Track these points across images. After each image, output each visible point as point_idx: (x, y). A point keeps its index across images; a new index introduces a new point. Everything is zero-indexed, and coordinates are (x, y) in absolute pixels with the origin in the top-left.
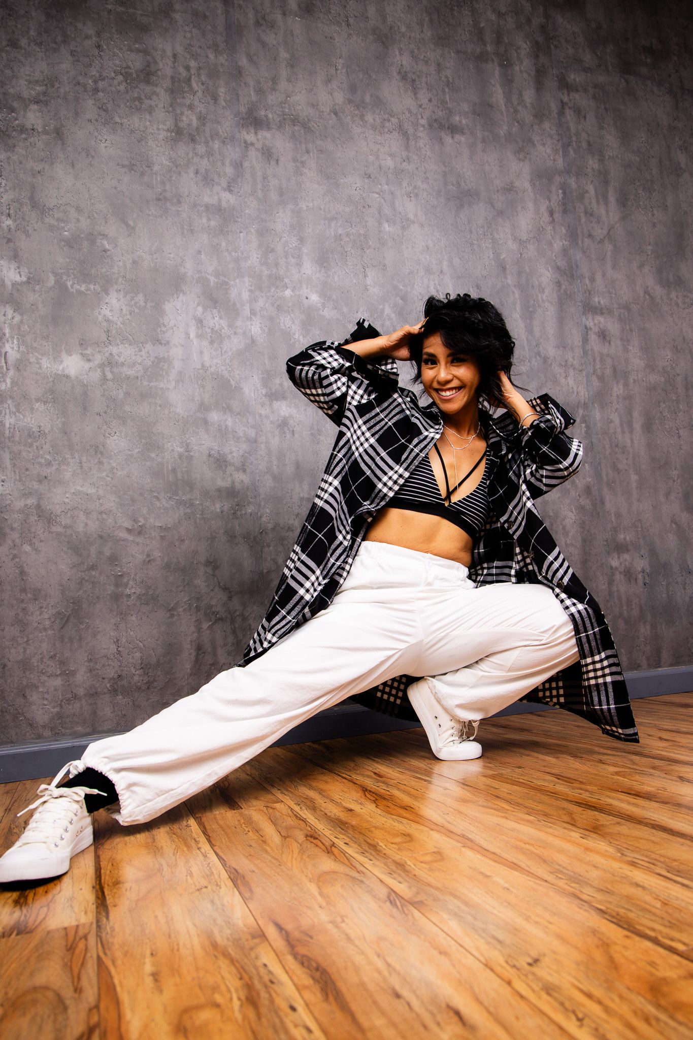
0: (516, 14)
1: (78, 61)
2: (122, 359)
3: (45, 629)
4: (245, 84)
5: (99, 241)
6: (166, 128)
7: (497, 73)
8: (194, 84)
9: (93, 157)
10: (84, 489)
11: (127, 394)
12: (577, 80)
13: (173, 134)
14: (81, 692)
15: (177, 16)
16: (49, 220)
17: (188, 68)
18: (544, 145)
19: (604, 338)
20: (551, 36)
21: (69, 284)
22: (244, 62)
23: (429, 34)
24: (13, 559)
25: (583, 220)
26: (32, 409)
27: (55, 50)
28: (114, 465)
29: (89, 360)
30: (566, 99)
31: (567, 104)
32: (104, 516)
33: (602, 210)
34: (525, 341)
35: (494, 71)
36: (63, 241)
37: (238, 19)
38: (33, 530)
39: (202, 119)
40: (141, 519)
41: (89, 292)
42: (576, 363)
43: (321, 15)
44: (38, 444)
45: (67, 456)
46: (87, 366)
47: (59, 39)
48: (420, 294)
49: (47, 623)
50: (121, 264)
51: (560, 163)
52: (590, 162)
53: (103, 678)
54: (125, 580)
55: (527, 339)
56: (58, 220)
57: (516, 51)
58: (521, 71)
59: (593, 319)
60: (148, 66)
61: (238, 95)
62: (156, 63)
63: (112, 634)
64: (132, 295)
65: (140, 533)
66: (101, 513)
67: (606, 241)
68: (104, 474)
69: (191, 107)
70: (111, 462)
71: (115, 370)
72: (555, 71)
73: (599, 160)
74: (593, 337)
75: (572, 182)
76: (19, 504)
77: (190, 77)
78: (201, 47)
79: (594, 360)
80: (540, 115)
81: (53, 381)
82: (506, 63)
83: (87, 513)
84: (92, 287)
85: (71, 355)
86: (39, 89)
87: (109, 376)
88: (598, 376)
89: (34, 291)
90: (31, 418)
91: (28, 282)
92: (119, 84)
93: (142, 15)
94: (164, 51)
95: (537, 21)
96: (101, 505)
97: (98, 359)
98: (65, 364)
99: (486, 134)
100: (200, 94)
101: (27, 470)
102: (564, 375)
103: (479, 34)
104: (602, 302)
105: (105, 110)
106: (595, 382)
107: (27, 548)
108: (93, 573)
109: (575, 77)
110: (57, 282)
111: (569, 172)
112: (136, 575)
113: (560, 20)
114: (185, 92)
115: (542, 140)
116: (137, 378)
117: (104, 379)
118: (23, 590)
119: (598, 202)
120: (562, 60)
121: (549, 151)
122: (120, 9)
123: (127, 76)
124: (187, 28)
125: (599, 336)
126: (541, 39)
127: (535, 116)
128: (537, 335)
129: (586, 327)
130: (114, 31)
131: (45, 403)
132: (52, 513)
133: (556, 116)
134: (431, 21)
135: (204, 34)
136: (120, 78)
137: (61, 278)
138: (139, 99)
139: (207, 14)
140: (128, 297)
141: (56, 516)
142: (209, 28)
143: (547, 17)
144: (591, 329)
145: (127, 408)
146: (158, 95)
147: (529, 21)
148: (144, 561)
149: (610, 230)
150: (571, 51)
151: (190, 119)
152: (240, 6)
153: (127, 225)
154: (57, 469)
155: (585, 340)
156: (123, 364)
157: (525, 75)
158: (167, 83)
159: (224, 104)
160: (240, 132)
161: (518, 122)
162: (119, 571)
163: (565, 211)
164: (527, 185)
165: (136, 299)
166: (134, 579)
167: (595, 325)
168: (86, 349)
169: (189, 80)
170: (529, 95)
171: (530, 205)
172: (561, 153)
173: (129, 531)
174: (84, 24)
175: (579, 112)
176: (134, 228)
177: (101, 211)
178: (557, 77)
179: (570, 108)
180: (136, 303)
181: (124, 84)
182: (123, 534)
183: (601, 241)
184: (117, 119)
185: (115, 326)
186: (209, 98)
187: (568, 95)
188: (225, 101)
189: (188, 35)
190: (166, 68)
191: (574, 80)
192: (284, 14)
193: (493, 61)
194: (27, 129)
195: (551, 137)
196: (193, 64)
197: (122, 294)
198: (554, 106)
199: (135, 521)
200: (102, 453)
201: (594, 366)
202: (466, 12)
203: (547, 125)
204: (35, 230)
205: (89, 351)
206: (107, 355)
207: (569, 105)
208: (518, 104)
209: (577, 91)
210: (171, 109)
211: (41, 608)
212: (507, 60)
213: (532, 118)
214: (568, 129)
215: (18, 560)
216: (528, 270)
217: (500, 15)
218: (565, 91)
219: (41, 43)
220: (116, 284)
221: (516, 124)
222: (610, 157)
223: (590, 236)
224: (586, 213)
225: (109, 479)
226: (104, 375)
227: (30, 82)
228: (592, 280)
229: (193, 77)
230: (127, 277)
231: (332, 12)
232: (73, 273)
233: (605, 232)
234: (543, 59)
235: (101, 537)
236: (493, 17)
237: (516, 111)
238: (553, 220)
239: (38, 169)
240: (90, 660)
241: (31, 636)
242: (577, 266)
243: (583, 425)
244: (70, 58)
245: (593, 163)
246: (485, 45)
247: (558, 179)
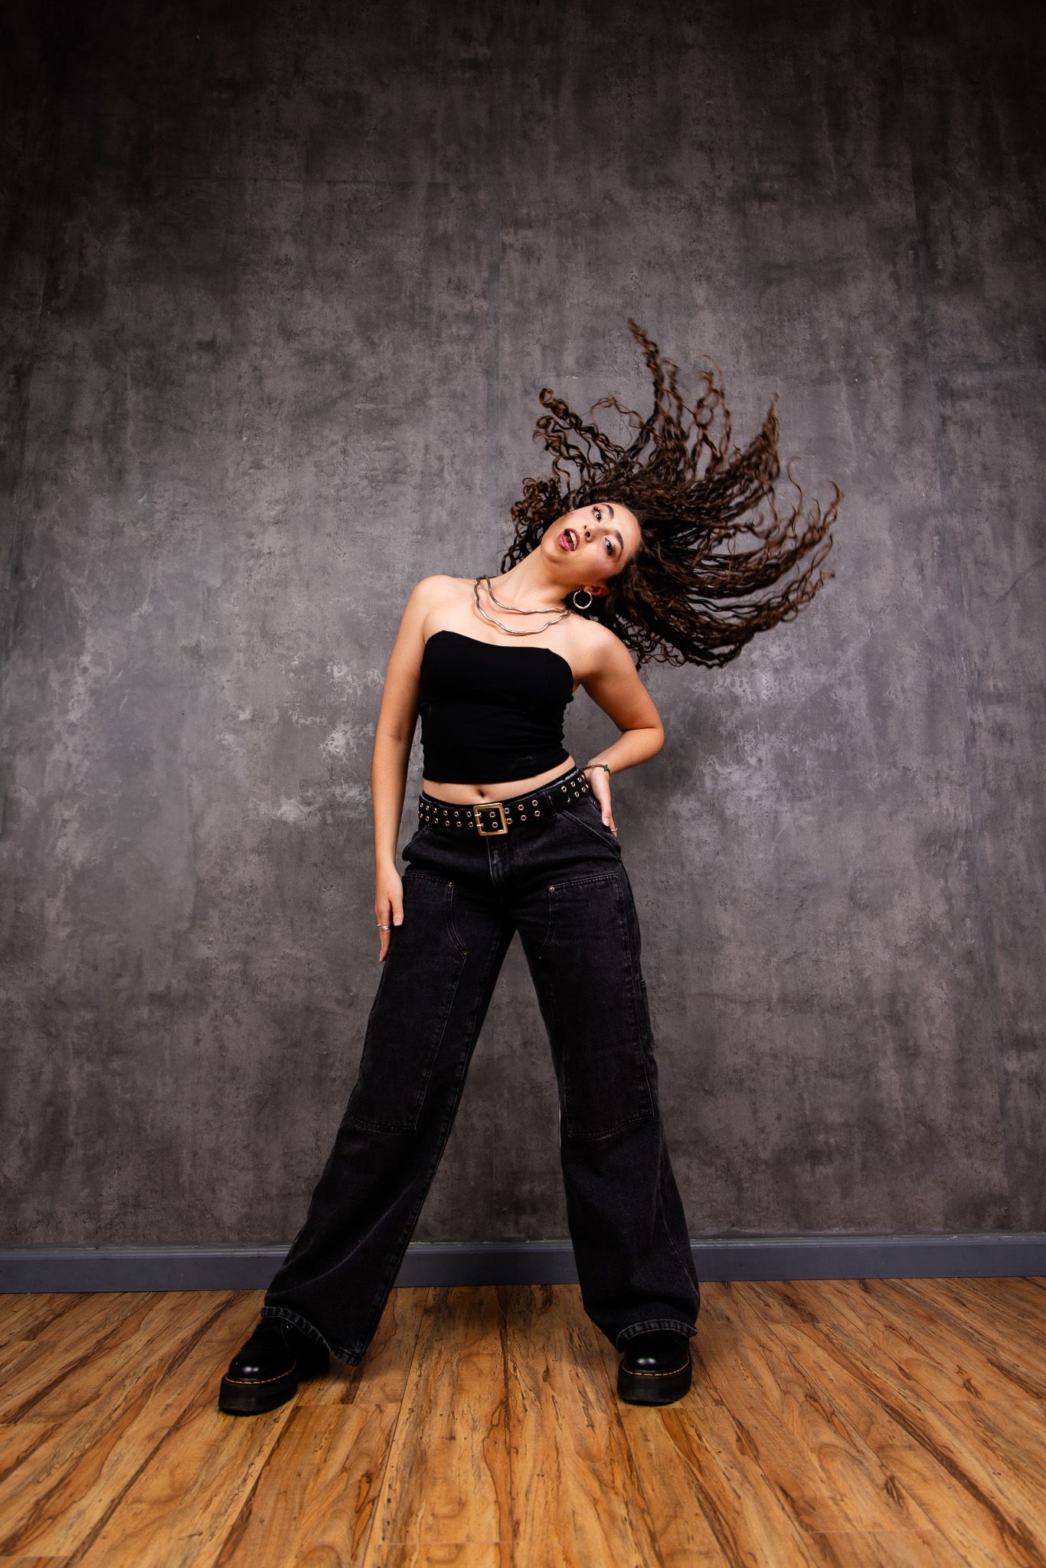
0: (875, 313)
1: (322, 471)
2: (344, 801)
3: (240, 1114)
4: (506, 464)
5: (329, 668)
6: (411, 530)
7: (843, 395)
8: (446, 475)
9: (329, 574)
10: (293, 952)
11: (348, 840)
12: (968, 383)
13: (420, 536)
14: (273, 1191)
15: (432, 402)
16: (277, 650)
17: (440, 459)
18: (912, 478)
19: (1002, 735)
20: (928, 332)
21: (295, 718)
22: (506, 439)
23: (747, 363)
24: (213, 1032)
25: (972, 573)
26: (246, 861)
27: (299, 464)
28: (328, 924)
29: (309, 804)
30: (949, 412)
31: (950, 418)
32: (313, 984)
33: (1004, 556)
34: (874, 747)
35: (840, 392)
36: (291, 670)
37: (502, 392)
38: (237, 999)
39: (453, 513)
40: (354, 989)
41: (315, 726)
42: (955, 775)
43: (604, 368)
44: (248, 900)
45: (278, 914)
46: (306, 810)
47: (305, 450)
48: (720, 696)
49: (243, 1107)
50: (351, 691)
51: (937, 497)
52: (986, 492)
53: (299, 1177)
54: (330, 1061)
55: (877, 745)
56: (289, 649)
57: (874, 363)
58: (880, 386)
59: (985, 710)
60: (397, 464)
61: (497, 479)
62: (405, 458)
63: (311, 1124)
64: (360, 726)
65: (351, 1005)
66: (309, 980)
67: (1009, 599)
68: (316, 935)
69: (441, 503)
70: (325, 920)
71: (337, 813)
72: (933, 378)
73: (1001, 487)
74: (984, 738)
75: (955, 523)
76: (225, 969)
77: (443, 467)
78: (456, 432)
79: (985, 769)
80: (906, 439)
81: (270, 829)
82: (857, 378)
83: (294, 979)
84: (318, 720)
85: (290, 799)
86: (279, 508)
87: (329, 820)
88: (990, 792)
89: (258, 729)
90: (244, 871)
91: (252, 720)
92: (364, 488)
93: (393, 408)
94: (415, 444)
95: (906, 318)
96: (310, 970)
97: (320, 801)
98: (284, 808)
99: (824, 476)
100: (453, 485)
101: (235, 930)
102: (934, 791)
103: (819, 349)
104: (1000, 685)
105: (346, 521)
106: (987, 801)
107: (229, 1018)
108: (297, 1051)
109: (962, 380)
110: (281, 716)
111: (951, 511)
112: (343, 1054)
113: (942, 307)
114: (436, 486)
115: (909, 472)
116: (360, 821)
117: (324, 824)
118: (222, 1068)
119: (997, 545)
120: (944, 360)
121: (920, 486)
122: (370, 406)
123: (371, 479)
124: (442, 414)
125: (994, 734)
126: (911, 339)
127: (900, 443)
128: (893, 736)
129: (972, 722)
130: (362, 431)
131: (260, 853)
132: (257, 980)
133: (932, 437)
134: (751, 346)
135: (461, 416)
136: (365, 482)
137: (287, 713)
138: (384, 503)
139: (466, 393)
140: (357, 729)
141: (262, 983)
142: (468, 408)
143: (922, 308)
144: (980, 724)
145: (347, 857)
146: (404, 495)
147: (895, 318)
148: (353, 1038)
149: (1015, 583)
150: (959, 346)
151: (439, 515)
152: (505, 377)
153: (361, 646)
154: (266, 929)
155: (971, 740)
156: (345, 806)
157: (886, 391)
158: (416, 479)
159: (480, 492)
160: (496, 522)
161: (873, 454)
162: (325, 1050)
163: (943, 565)
164: (885, 536)
165: (366, 730)
166: (341, 1060)
167: (987, 718)
168: (307, 791)
169: (442, 471)
170: (891, 417)
171: (888, 562)
172: (938, 484)
173: (339, 1002)
174: (331, 430)
175: (969, 427)
176: (368, 649)
177: (334, 634)
178: (936, 385)
179: (955, 423)
180: (365, 734)
181: (369, 488)
182: (331, 1006)
183: (1002, 599)
184: (359, 529)
185: (340, 763)
186: (463, 488)
187: (953, 405)
188: (481, 489)
189: (444, 421)
190: (415, 461)
191: (963, 384)
192: (558, 375)
193: (838, 380)
194: (263, 555)
195: (924, 466)
196: (447, 453)
197: (349, 725)
198: (930, 426)
199: (347, 990)
200: (315, 910)
201: (984, 776)
202: (802, 326)
203: (917, 451)
204: (263, 662)
205: (310, 793)
206: (329, 796)
207: (954, 419)
208: (875, 430)
209: (968, 397)
210: (418, 508)
211: (238, 1089)
212: (859, 376)
213: (894, 445)
214: (952, 451)
215: (218, 1033)
216: (881, 650)
217: (852, 319)
218: (949, 402)
219: (285, 459)
220: (344, 714)
221: (871, 457)
222: (1018, 481)
223: (983, 593)
224: (976, 562)
225: (321, 940)
226: (324, 819)
227: (270, 503)
228: (985, 654)
229: (446, 467)
230: (357, 705)
231: (619, 361)
232: (299, 706)
233: (1008, 586)
234: (915, 365)
235: (307, 1009)
236: (840, 324)
237: (870, 440)
238: (924, 578)
239: (270, 595)
240: (285, 1154)
241: (225, 1121)
242: (960, 638)
243: (964, 862)
244: (314, 469)
245: (990, 493)
246: (827, 362)
247: (932, 522)
